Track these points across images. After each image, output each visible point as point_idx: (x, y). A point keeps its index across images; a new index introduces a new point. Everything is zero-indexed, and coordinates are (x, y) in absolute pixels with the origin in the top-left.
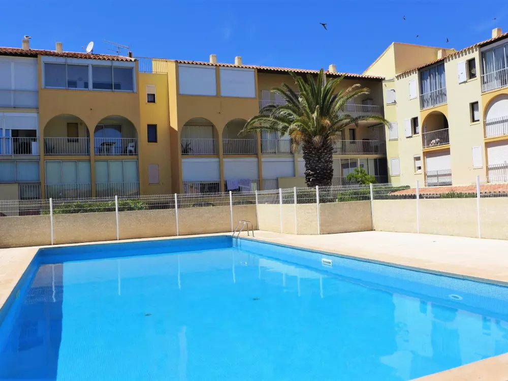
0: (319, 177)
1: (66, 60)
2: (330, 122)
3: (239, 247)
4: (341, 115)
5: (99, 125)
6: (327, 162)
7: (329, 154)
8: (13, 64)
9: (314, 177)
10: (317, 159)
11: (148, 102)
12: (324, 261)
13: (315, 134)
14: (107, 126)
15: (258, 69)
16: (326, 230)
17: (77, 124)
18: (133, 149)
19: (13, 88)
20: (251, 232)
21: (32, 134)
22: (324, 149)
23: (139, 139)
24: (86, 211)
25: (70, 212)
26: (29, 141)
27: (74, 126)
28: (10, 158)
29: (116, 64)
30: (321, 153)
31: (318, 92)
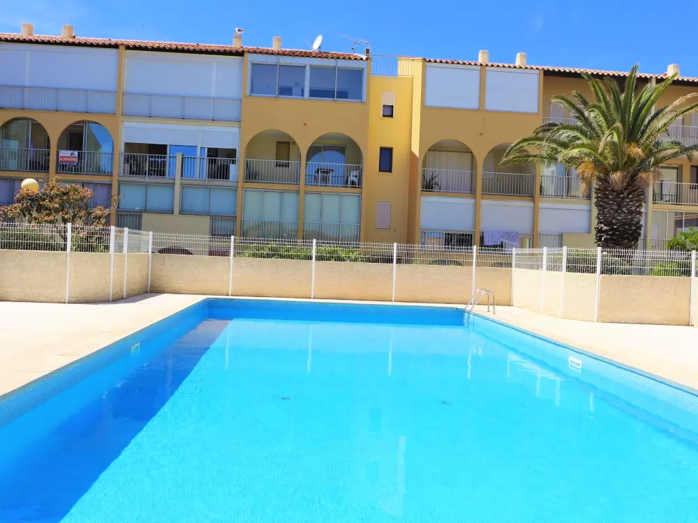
0: (616, 235)
1: (278, 59)
2: (643, 151)
3: (471, 327)
4: (665, 140)
5: (315, 145)
6: (631, 212)
7: (637, 201)
8: (215, 65)
9: (608, 234)
10: (615, 207)
11: (384, 116)
12: (571, 361)
13: (616, 169)
14: (327, 148)
15: (545, 71)
16: (608, 315)
17: (289, 143)
18: (356, 180)
19: (213, 95)
20: (491, 307)
21: (231, 153)
22: (629, 194)
23: (364, 165)
24: (281, 256)
25: (262, 256)
26: (227, 162)
27: (284, 146)
28: (202, 183)
29: (341, 63)
30: (623, 198)
31: (626, 105)
